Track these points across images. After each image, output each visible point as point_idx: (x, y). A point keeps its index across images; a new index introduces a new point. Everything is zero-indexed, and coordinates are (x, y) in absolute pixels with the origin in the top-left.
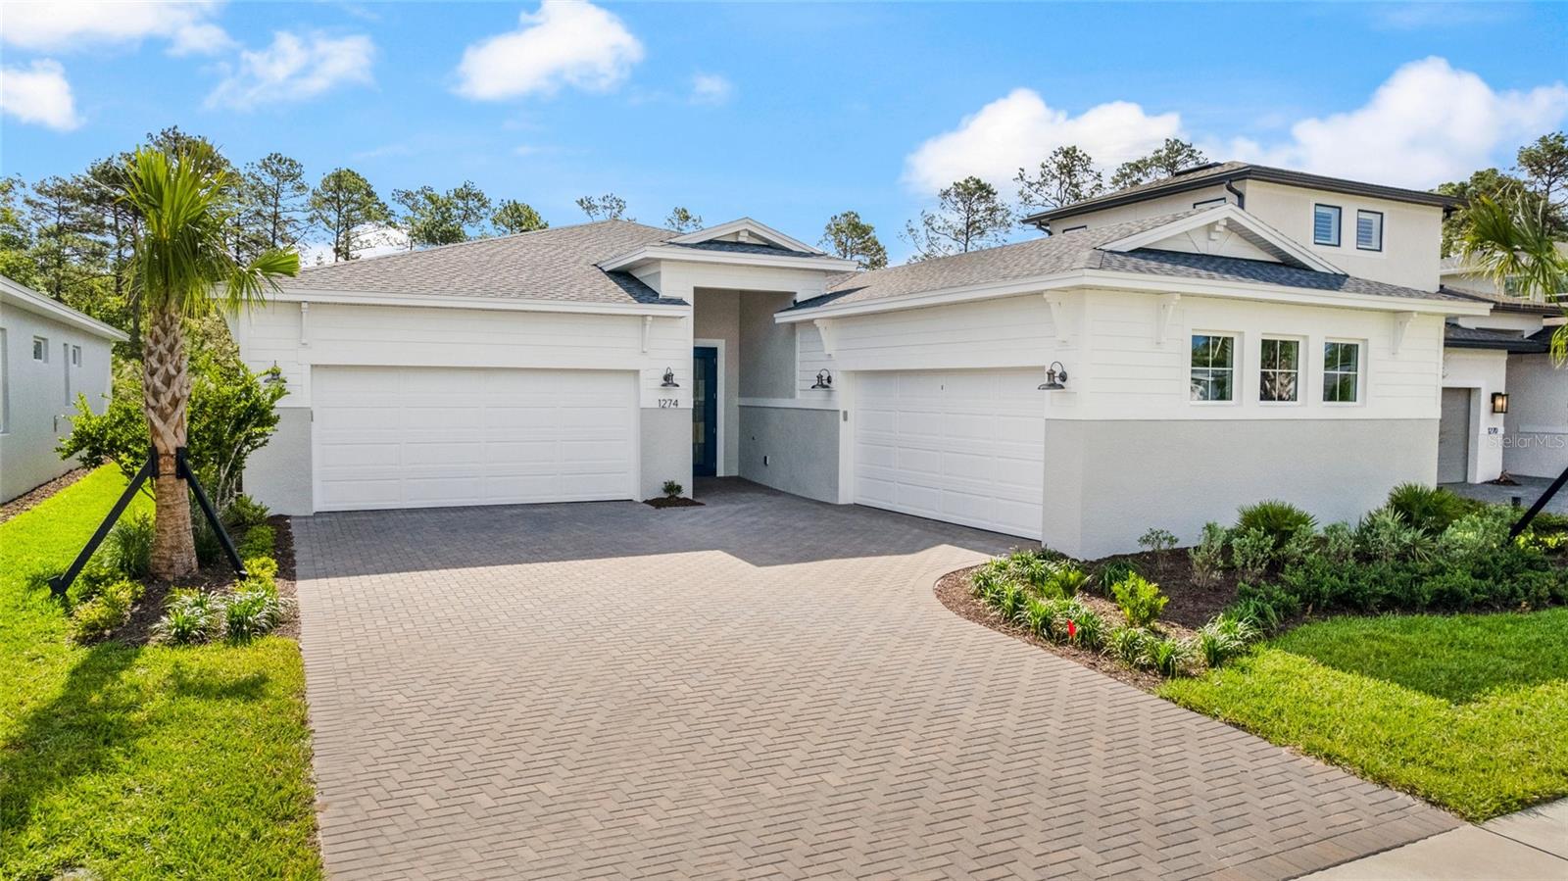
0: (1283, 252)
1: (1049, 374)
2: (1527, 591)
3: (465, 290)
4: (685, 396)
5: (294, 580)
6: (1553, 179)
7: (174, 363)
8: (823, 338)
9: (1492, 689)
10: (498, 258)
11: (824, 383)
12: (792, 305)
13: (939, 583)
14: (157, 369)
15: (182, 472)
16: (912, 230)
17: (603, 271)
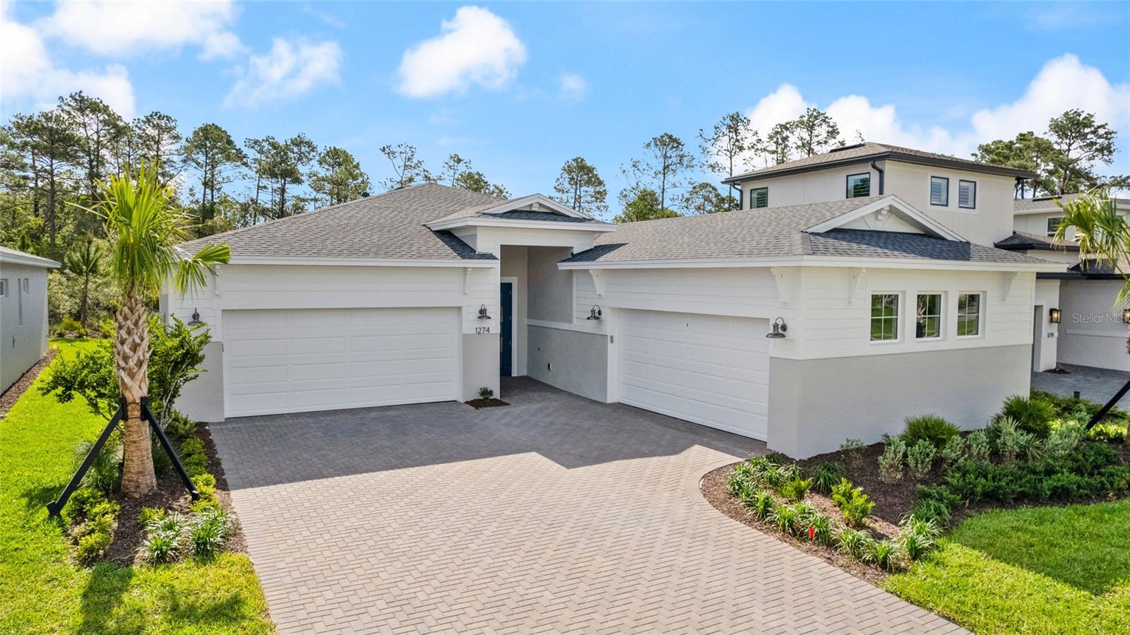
0: (924, 225)
1: (774, 327)
2: (1112, 484)
3: (335, 251)
4: (495, 325)
5: (228, 490)
6: (1072, 141)
7: (139, 334)
8: (595, 283)
9: (1116, 580)
10: (354, 221)
11: (596, 316)
12: (571, 257)
13: (701, 482)
14: (126, 339)
15: (145, 415)
16: (624, 171)
17: (431, 230)
